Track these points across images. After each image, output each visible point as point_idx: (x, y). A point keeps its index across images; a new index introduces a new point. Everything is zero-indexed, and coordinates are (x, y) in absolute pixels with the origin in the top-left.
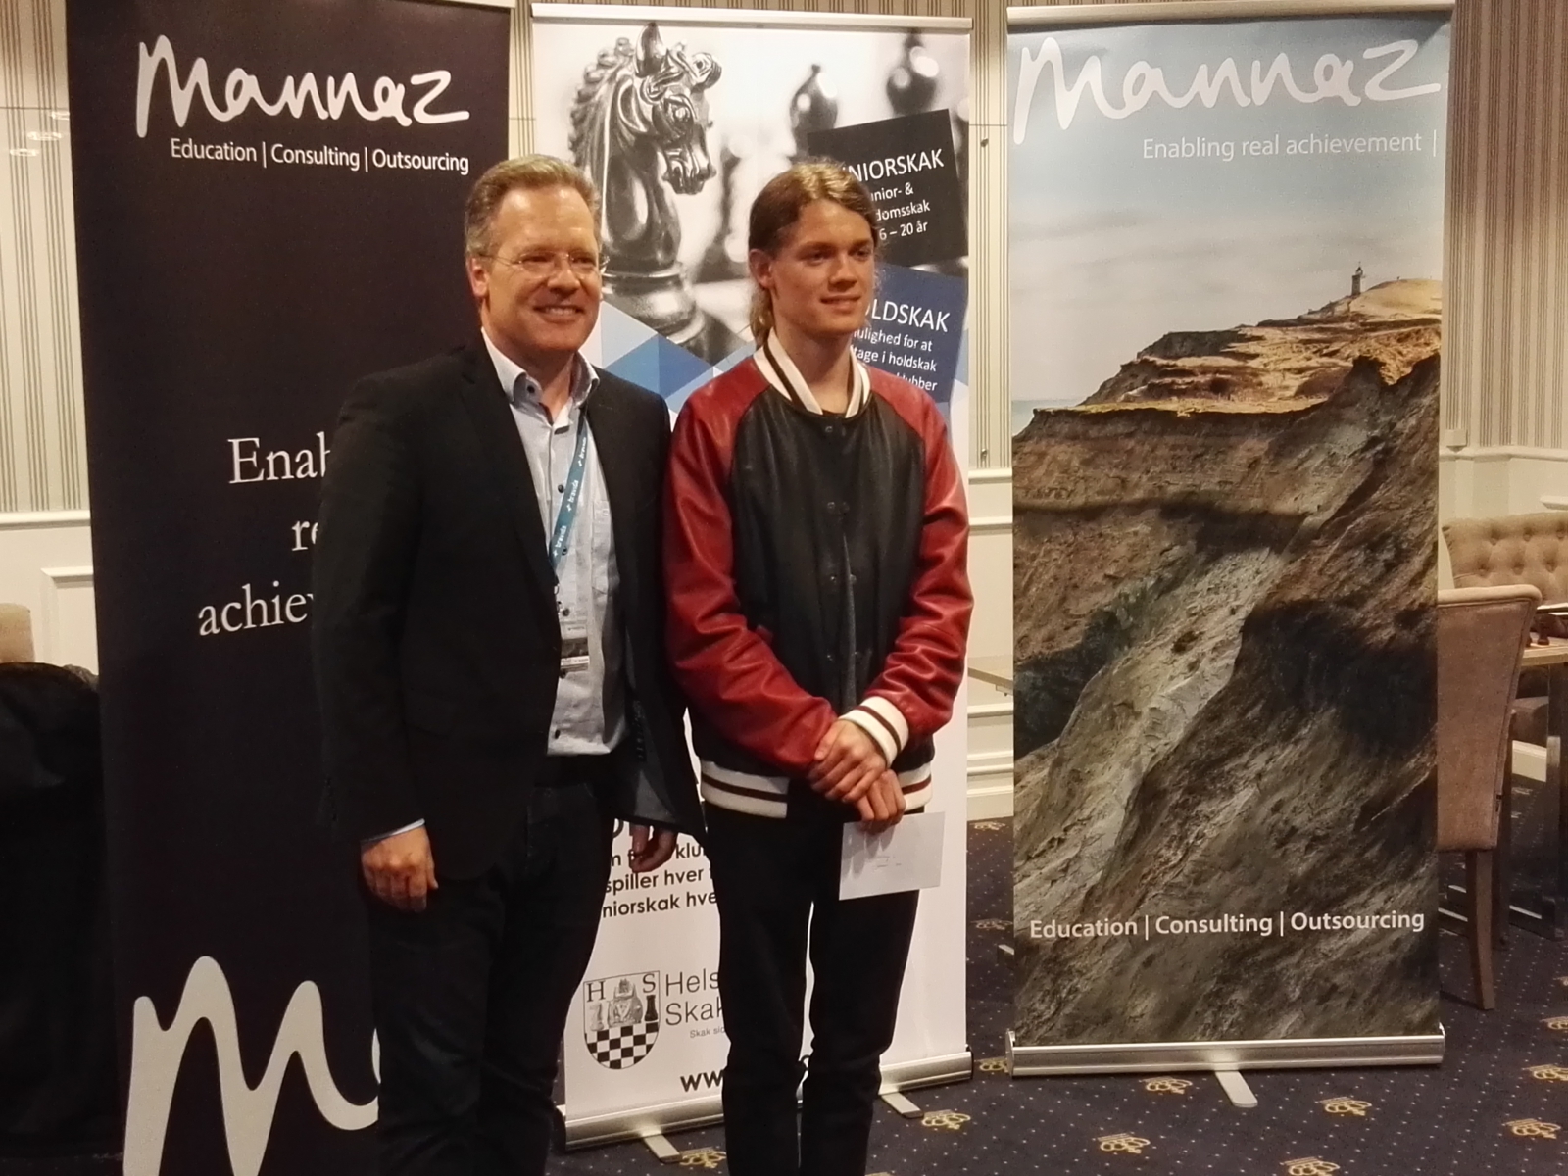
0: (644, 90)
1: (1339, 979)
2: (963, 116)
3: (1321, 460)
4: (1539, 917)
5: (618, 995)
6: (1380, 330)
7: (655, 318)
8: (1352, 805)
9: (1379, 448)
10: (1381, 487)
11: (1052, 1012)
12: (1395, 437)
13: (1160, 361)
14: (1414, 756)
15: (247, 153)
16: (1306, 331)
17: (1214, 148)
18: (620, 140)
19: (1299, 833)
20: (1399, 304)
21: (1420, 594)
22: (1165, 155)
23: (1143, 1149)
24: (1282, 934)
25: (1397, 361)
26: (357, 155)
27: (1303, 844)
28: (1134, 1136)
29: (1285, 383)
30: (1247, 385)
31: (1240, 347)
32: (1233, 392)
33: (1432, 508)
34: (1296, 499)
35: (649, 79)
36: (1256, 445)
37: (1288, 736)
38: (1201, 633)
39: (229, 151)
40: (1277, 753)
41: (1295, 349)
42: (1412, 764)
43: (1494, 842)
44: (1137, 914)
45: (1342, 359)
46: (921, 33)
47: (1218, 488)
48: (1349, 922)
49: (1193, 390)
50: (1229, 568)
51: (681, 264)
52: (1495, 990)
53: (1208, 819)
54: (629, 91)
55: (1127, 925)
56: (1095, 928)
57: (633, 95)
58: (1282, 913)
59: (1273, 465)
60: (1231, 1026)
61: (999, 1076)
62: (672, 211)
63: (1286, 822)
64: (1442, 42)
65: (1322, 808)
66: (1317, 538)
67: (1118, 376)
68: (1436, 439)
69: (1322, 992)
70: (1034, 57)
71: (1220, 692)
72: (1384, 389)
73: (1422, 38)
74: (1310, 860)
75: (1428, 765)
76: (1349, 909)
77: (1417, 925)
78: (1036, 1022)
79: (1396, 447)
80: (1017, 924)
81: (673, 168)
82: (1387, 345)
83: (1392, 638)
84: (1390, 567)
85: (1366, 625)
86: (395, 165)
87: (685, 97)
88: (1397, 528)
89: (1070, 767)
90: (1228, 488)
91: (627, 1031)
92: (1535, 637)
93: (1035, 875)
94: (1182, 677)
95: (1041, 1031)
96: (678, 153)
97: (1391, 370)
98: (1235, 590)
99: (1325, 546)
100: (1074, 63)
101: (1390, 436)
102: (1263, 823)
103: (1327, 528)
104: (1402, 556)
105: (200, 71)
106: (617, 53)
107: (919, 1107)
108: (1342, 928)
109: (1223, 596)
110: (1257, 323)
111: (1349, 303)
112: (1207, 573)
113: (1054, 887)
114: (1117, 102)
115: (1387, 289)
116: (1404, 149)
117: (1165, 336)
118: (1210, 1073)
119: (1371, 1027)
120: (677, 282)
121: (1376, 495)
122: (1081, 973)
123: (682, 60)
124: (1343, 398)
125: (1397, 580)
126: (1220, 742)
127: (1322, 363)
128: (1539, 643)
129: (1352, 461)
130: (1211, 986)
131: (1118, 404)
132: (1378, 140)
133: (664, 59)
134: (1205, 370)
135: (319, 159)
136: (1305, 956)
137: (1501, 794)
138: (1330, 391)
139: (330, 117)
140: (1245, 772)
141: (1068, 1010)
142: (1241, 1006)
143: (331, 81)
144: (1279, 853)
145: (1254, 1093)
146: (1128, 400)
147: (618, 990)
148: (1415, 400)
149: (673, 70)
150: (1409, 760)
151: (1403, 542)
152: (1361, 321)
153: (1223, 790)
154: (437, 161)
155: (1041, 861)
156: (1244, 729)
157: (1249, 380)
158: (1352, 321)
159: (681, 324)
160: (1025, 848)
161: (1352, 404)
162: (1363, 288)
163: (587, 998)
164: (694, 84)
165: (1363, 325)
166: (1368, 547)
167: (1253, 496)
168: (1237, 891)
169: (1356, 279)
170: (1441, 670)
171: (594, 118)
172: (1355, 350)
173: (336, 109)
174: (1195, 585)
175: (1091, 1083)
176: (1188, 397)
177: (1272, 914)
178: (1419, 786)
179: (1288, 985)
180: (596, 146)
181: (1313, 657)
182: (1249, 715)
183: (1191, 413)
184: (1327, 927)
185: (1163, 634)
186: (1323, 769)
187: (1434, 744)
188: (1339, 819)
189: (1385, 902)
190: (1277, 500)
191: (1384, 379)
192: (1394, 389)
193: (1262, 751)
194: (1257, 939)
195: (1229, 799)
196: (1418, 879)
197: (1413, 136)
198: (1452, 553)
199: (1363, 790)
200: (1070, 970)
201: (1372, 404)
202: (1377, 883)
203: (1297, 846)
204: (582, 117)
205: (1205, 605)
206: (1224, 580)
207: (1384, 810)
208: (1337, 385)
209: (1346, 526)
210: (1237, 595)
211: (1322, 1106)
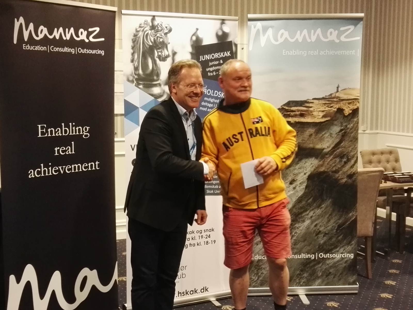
0: (152, 35)
1: (331, 271)
2: (236, 43)
3: (328, 134)
4: (383, 254)
6: (344, 101)
7: (154, 94)
8: (335, 225)
9: (343, 132)
10: (344, 142)
11: (257, 279)
12: (347, 129)
13: (287, 108)
14: (351, 212)
15: (44, 48)
16: (325, 101)
17: (301, 53)
18: (145, 46)
19: (321, 232)
20: (348, 94)
21: (353, 170)
22: (289, 54)
24: (317, 259)
25: (348, 109)
26: (74, 49)
27: (322, 235)
29: (319, 114)
30: (309, 115)
31: (307, 105)
32: (306, 117)
33: (356, 148)
34: (321, 145)
35: (153, 31)
36: (311, 130)
37: (319, 207)
38: (297, 180)
39: (39, 48)
40: (316, 211)
41: (322, 105)
42: (351, 214)
43: (372, 235)
45: (334, 108)
46: (226, 20)
47: (301, 142)
48: (334, 256)
49: (295, 116)
50: (304, 162)
51: (161, 80)
52: (372, 274)
53: (298, 228)
54: (147, 34)
57: (149, 34)
58: (317, 253)
59: (316, 136)
60: (303, 283)
62: (158, 66)
63: (318, 229)
64: (360, 26)
65: (328, 226)
66: (327, 155)
68: (358, 130)
69: (327, 274)
70: (255, 27)
71: (302, 195)
72: (345, 116)
73: (356, 25)
74: (324, 239)
75: (355, 215)
76: (334, 252)
77: (351, 257)
78: (252, 282)
79: (347, 132)
81: (159, 54)
82: (345, 105)
83: (346, 181)
84: (346, 163)
85: (339, 178)
86: (84, 52)
87: (162, 36)
88: (348, 153)
90: (304, 141)
92: (383, 181)
94: (291, 191)
95: (254, 284)
96: (160, 51)
97: (347, 111)
98: (305, 168)
99: (329, 157)
100: (265, 29)
101: (346, 129)
102: (312, 230)
103: (329, 152)
104: (349, 160)
105: (31, 26)
106: (144, 24)
107: (221, 304)
108: (332, 257)
109: (302, 170)
110: (311, 99)
111: (336, 94)
112: (298, 164)
113: (257, 246)
114: (276, 40)
115: (345, 90)
116: (350, 54)
117: (288, 102)
118: (298, 295)
119: (340, 283)
120: (160, 85)
121: (342, 144)
122: (264, 269)
123: (162, 26)
124: (334, 118)
125: (347, 166)
126: (301, 208)
127: (329, 109)
128: (384, 183)
129: (336, 135)
130: (298, 272)
132: (344, 52)
133: (157, 26)
134: (298, 111)
135: (63, 50)
136: (323, 264)
137: (374, 222)
138: (331, 117)
139: (67, 39)
140: (307, 216)
141: (261, 279)
142: (306, 278)
143: (67, 30)
144: (316, 237)
145: (309, 300)
148: (352, 120)
149: (159, 29)
150: (350, 213)
151: (349, 156)
152: (339, 99)
153: (302, 221)
154: (95, 51)
156: (307, 205)
157: (309, 113)
158: (337, 98)
159: (161, 96)
161: (336, 120)
162: (339, 90)
164: (165, 32)
165: (339, 100)
166: (340, 158)
167: (310, 144)
168: (305, 247)
169: (338, 88)
170: (359, 190)
171: (138, 42)
172: (337, 106)
173: (68, 37)
174: (295, 167)
175: (266, 298)
176: (294, 118)
177: (314, 253)
178: (353, 220)
179: (318, 272)
180: (138, 48)
181: (326, 186)
182: (309, 201)
183: (295, 122)
184: (328, 257)
185: (287, 179)
186: (328, 215)
187: (356, 209)
188: (332, 229)
189: (344, 250)
190: (316, 145)
191: (344, 114)
192: (347, 116)
193: (312, 210)
194: (310, 260)
195: (303, 223)
196: (352, 244)
197: (353, 51)
198: (362, 159)
199: (338, 221)
200: (261, 268)
201: (342, 120)
202: (341, 246)
203: (321, 236)
204: (135, 40)
205: (298, 172)
206: (303, 166)
207: (344, 226)
208: (332, 115)
209: (334, 152)
210: (306, 170)
211: (326, 304)
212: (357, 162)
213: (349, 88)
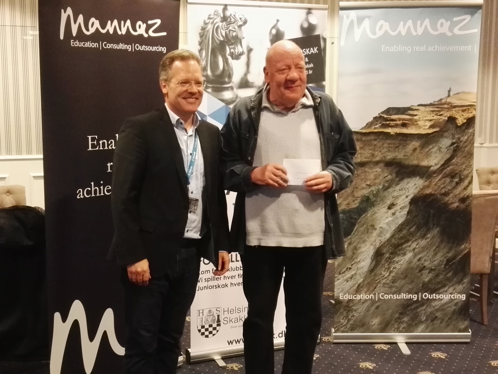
0: (223, 28)
1: (438, 314)
2: (325, 37)
3: (436, 149)
5: (208, 314)
6: (456, 108)
7: (225, 99)
8: (443, 259)
9: (455, 145)
10: (456, 158)
11: (346, 323)
13: (386, 116)
14: (463, 244)
15: (95, 45)
16: (433, 108)
17: (405, 48)
18: (215, 42)
19: (426, 268)
20: (463, 100)
21: (467, 193)
22: (389, 50)
23: (374, 367)
24: (420, 300)
25: (462, 118)
26: (130, 46)
27: (428, 271)
28: (370, 363)
29: (425, 124)
30: (413, 124)
31: (411, 112)
32: (409, 127)
33: (471, 165)
35: (224, 23)
36: (415, 144)
37: (423, 237)
38: (397, 204)
39: (89, 44)
40: (420, 242)
41: (429, 113)
42: (463, 247)
43: (489, 272)
44: (374, 292)
45: (444, 117)
46: (312, 10)
47: (403, 157)
48: (441, 297)
49: (396, 126)
50: (406, 183)
51: (233, 82)
52: (488, 319)
53: (397, 263)
54: (218, 27)
55: (371, 296)
56: (360, 296)
57: (219, 28)
58: (420, 293)
59: (421, 150)
60: (403, 328)
61: (329, 343)
62: (231, 65)
63: (422, 264)
64: (479, 16)
65: (434, 260)
66: (434, 173)
67: (372, 121)
68: (473, 143)
69: (432, 318)
70: (348, 18)
71: (402, 222)
72: (457, 127)
73: (472, 14)
74: (429, 277)
75: (468, 247)
76: (442, 292)
77: (463, 298)
78: (341, 326)
79: (460, 145)
80: (336, 294)
81: (231, 51)
82: (458, 113)
83: (458, 206)
84: (457, 183)
85: (449, 202)
86: (142, 49)
87: (236, 29)
88: (460, 171)
89: (354, 244)
90: (406, 157)
91: (210, 326)
93: (341, 279)
94: (390, 217)
95: (342, 329)
96: (233, 47)
97: (460, 121)
98: (407, 190)
99: (437, 176)
100: (360, 20)
101: (459, 142)
102: (415, 264)
103: (438, 171)
104: (461, 180)
105: (81, 18)
106: (214, 14)
108: (439, 298)
109: (404, 192)
110: (417, 105)
111: (447, 99)
112: (399, 184)
113: (348, 283)
114: (374, 33)
115: (459, 95)
116: (465, 50)
117: (387, 108)
118: (396, 343)
119: (448, 330)
120: (232, 88)
121: (454, 161)
122: (355, 311)
123: (235, 17)
124: (444, 129)
125: (460, 187)
126: (402, 238)
127: (438, 118)
129: (446, 149)
130: (397, 315)
131: (372, 130)
132: (457, 47)
133: (229, 17)
134: (400, 120)
135: (118, 47)
136: (427, 307)
137: (491, 256)
138: (439, 127)
139: (122, 34)
140: (409, 248)
141: (351, 322)
142: (406, 322)
143: (122, 22)
145: (410, 350)
146: (375, 128)
147: (208, 313)
148: (466, 131)
149: (232, 20)
151: (462, 176)
152: (451, 105)
153: (402, 253)
154: (156, 48)
155: (344, 275)
156: (410, 234)
157: (413, 123)
158: (448, 105)
159: (232, 102)
160: (339, 270)
161: (447, 131)
162: (451, 94)
163: (198, 315)
164: (239, 25)
165: (451, 106)
166: (451, 177)
167: (414, 160)
168: (406, 286)
169: (449, 91)
170: (473, 217)
171: (206, 36)
172: (448, 114)
173: (124, 31)
174: (395, 188)
175: (357, 346)
176: (394, 128)
177: (417, 293)
178: (465, 254)
179: (421, 316)
180: (207, 44)
181: (432, 212)
182: (411, 230)
183: (395, 133)
184: (434, 298)
185: (385, 203)
186: (434, 248)
187: (470, 240)
188: (439, 264)
189: (453, 290)
190: (422, 161)
191: (457, 123)
192: (460, 127)
193: (415, 241)
194: (412, 301)
195: (404, 256)
196: (464, 283)
197: (469, 46)
198: (479, 178)
199: (447, 254)
200: (352, 309)
201: (453, 131)
202: (451, 284)
203: (426, 272)
204: (203, 35)
205: (398, 195)
206: (404, 187)
207: (454, 261)
208: (442, 125)
209: (444, 170)
210: (408, 191)
211: (431, 355)
212: (472, 182)
213: (464, 91)
